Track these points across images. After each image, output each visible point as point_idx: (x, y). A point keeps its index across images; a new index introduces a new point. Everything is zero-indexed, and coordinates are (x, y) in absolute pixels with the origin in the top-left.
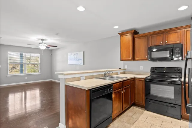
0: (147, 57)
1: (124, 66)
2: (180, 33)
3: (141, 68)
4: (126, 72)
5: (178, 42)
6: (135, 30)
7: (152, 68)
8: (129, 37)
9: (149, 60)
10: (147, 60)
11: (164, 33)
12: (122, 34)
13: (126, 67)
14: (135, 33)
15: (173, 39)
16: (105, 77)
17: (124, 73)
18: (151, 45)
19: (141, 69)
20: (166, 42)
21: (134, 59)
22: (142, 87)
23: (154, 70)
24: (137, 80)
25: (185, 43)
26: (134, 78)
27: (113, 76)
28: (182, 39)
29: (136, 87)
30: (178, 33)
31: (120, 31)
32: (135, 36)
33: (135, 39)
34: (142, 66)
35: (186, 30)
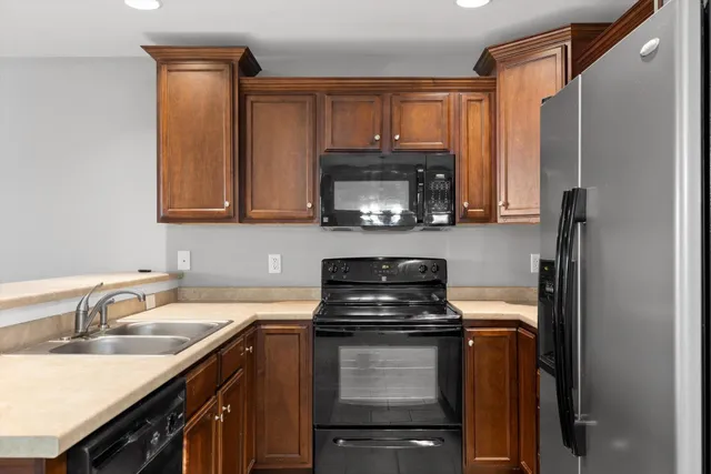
0: (309, 205)
2: (445, 108)
3: (274, 264)
5: (438, 144)
6: (247, 49)
7: (327, 263)
9: (326, 220)
10: (309, 219)
12: (167, 56)
14: (243, 64)
15: (420, 127)
17: (173, 297)
18: (328, 145)
19: (271, 270)
20: (397, 137)
21: (241, 215)
23: (340, 276)
24: (269, 333)
26: (256, 324)
28: (452, 131)
30: (439, 104)
32: (249, 82)
33: (251, 98)
34: (278, 257)
35: (465, 96)
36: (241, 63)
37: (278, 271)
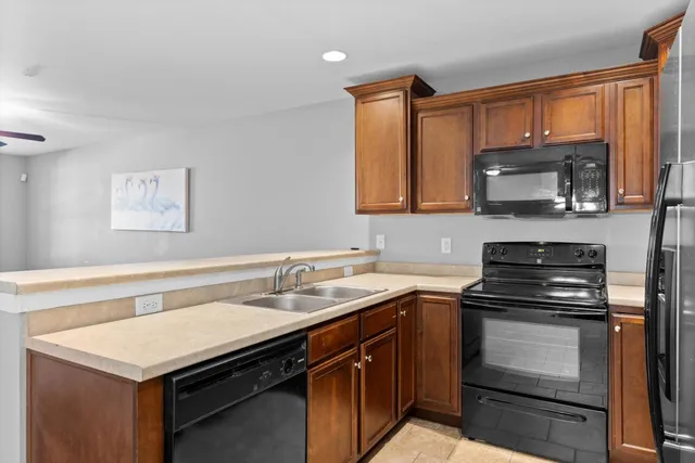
0: (467, 198)
1: (372, 240)
2: (599, 99)
3: (445, 246)
4: (381, 266)
5: (591, 135)
6: (416, 77)
7: (487, 245)
8: (391, 107)
9: (479, 209)
10: (467, 210)
11: (538, 94)
12: (363, 93)
13: (380, 245)
14: (419, 88)
15: (571, 122)
16: (280, 292)
17: (372, 268)
18: (483, 147)
19: (443, 251)
20: (547, 133)
21: (413, 207)
22: (447, 332)
23: (498, 257)
24: (426, 301)
25: (620, 142)
26: (415, 293)
27: (319, 285)
28: (606, 121)
29: (421, 334)
30: (593, 96)
31: (351, 79)
32: (420, 102)
33: (420, 115)
34: (449, 240)
35: (621, 84)
36: (413, 88)
37: (449, 251)
